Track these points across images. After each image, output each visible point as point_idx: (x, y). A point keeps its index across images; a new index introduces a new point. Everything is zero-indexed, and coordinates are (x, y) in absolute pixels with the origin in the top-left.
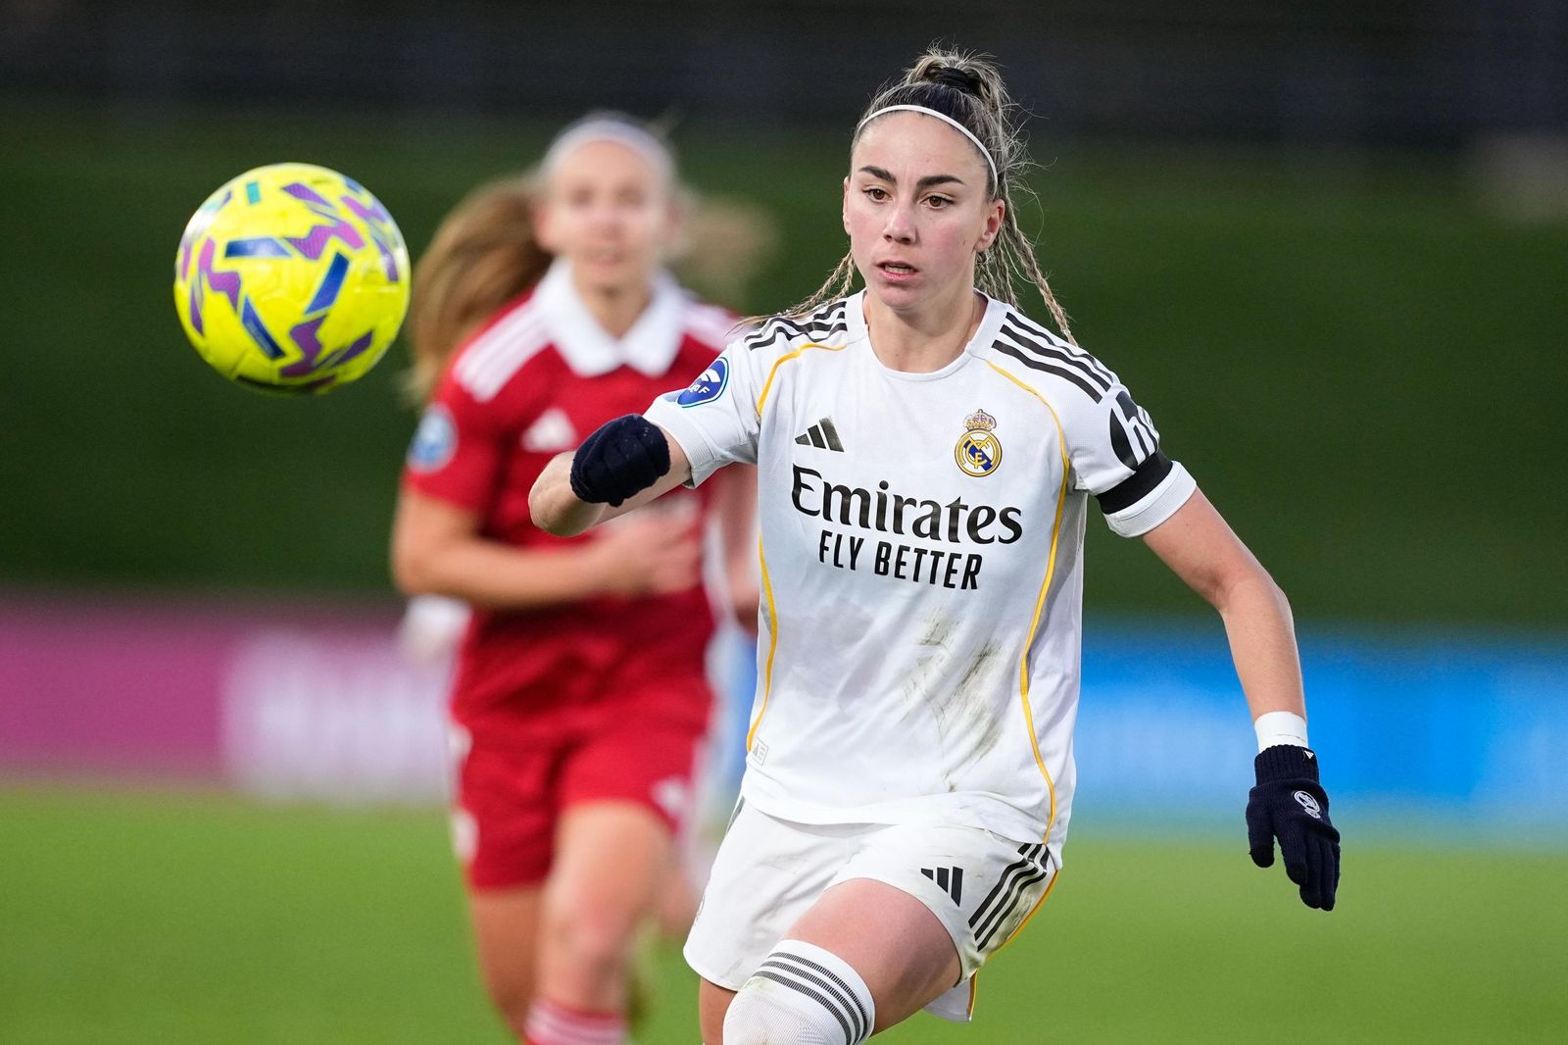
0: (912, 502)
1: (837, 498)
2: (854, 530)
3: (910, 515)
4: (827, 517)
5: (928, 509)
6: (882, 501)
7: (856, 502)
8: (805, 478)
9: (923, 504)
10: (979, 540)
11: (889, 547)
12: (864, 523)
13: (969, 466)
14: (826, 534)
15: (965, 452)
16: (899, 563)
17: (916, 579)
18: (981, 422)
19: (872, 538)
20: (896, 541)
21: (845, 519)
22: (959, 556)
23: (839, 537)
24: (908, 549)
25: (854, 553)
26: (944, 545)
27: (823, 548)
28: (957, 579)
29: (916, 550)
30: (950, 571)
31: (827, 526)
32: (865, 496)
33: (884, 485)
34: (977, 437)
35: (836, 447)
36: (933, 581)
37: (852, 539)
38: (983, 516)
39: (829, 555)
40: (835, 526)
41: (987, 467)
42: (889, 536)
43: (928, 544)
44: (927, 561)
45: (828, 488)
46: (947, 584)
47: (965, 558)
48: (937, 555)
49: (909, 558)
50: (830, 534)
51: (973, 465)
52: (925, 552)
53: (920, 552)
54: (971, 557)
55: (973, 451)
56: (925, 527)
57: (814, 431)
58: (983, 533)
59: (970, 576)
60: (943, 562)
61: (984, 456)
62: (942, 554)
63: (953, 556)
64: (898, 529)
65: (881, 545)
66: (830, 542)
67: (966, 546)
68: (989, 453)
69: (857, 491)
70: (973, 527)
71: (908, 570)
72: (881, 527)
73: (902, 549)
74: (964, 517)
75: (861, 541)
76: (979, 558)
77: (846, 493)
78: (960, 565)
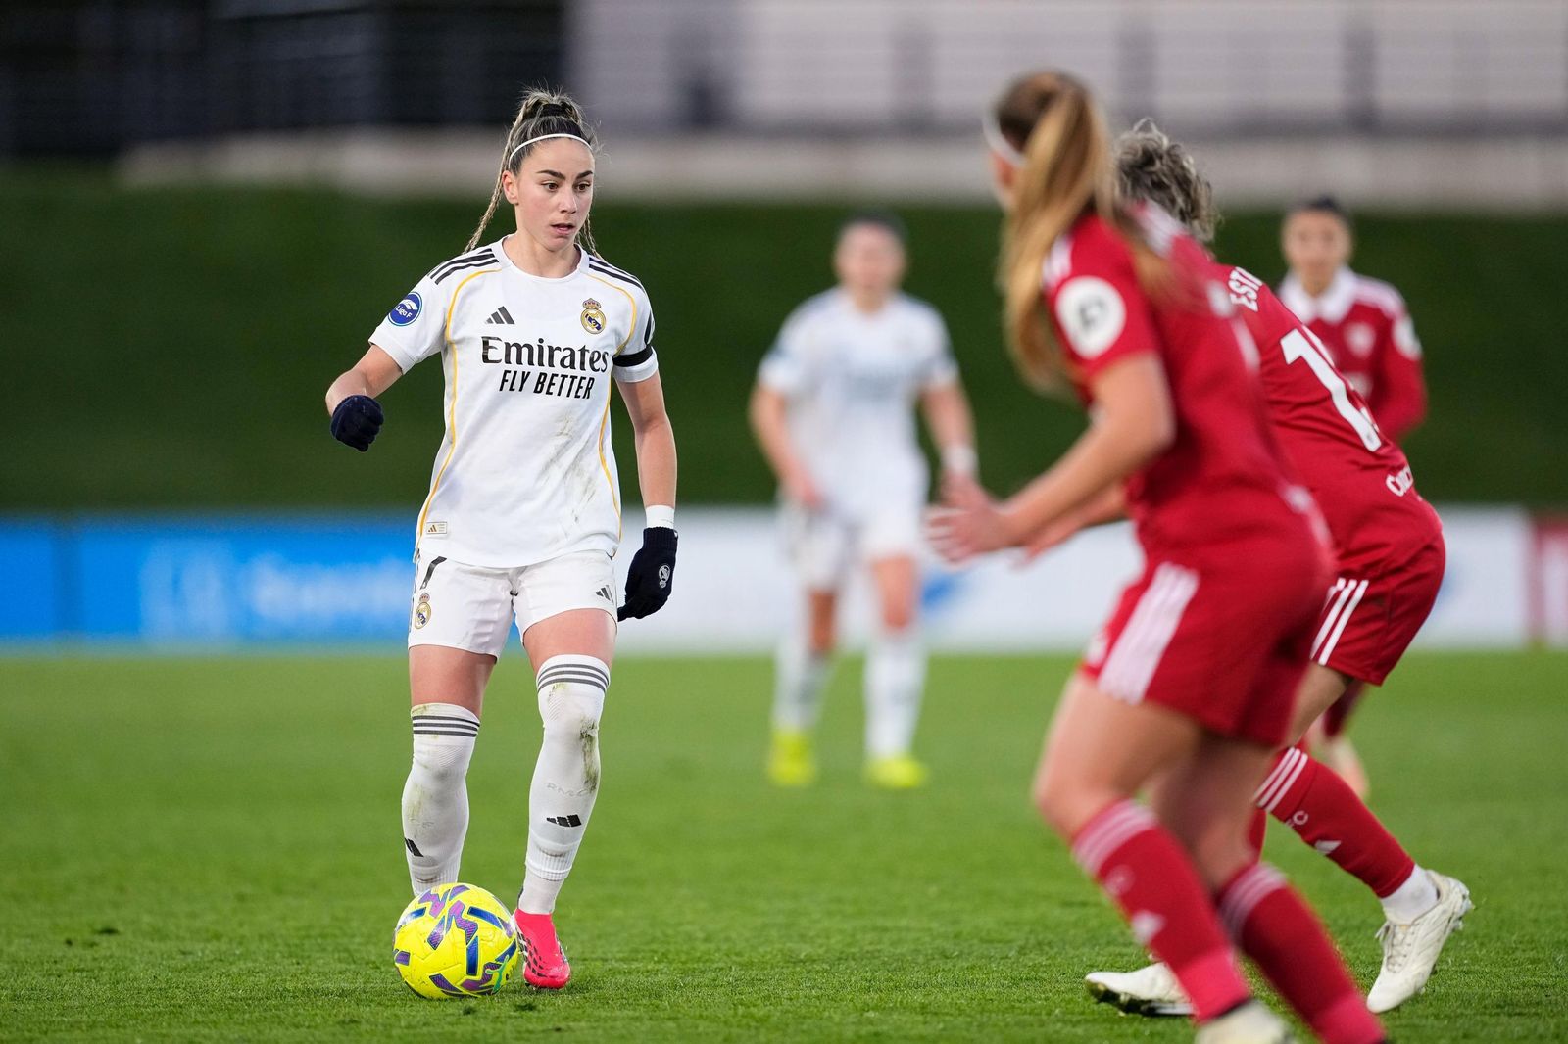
0: (558, 348)
1: (514, 350)
2: (525, 367)
3: (558, 356)
4: (508, 362)
5: (568, 352)
6: (541, 348)
7: (525, 351)
8: (491, 343)
9: (565, 349)
10: (594, 369)
11: (545, 375)
12: (531, 363)
13: (589, 328)
14: (506, 372)
15: (586, 320)
16: (551, 384)
17: (559, 394)
18: (591, 304)
19: (535, 371)
20: (549, 371)
21: (519, 362)
22: (585, 378)
23: (516, 373)
24: (557, 375)
25: (524, 381)
26: (578, 372)
27: (504, 380)
28: (582, 392)
29: (562, 376)
30: (580, 387)
31: (508, 367)
32: (530, 347)
33: (541, 340)
34: (592, 312)
35: (510, 321)
36: (568, 396)
37: (524, 373)
38: (596, 355)
39: (507, 385)
40: (513, 367)
41: (599, 328)
42: (546, 369)
43: (569, 372)
44: (568, 381)
45: (507, 344)
46: (577, 396)
47: (587, 380)
48: (574, 378)
49: (557, 381)
50: (509, 372)
51: (591, 327)
52: (567, 376)
53: (564, 377)
54: (591, 379)
55: (590, 320)
56: (567, 362)
57: (495, 316)
58: (596, 366)
59: (588, 389)
60: (577, 381)
61: (596, 323)
62: (576, 377)
63: (583, 378)
64: (551, 365)
65: (541, 374)
66: (509, 377)
67: (588, 373)
68: (599, 321)
69: (525, 345)
70: (592, 362)
71: (554, 389)
72: (541, 364)
73: (553, 375)
74: (588, 356)
75: (529, 373)
76: (593, 379)
77: (519, 347)
78: (584, 384)
